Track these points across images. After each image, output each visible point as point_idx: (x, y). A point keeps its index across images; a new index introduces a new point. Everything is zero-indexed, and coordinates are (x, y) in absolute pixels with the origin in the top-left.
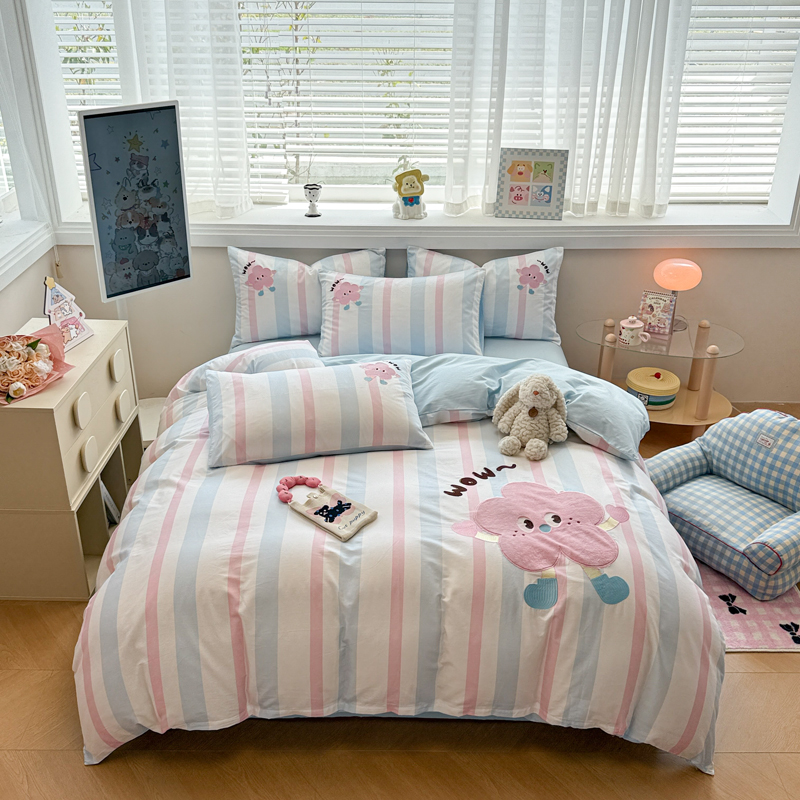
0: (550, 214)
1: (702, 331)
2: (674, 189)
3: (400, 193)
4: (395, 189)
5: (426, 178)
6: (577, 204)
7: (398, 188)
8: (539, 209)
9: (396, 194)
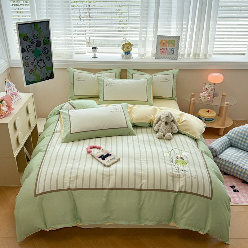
0: (173, 58)
1: (223, 96)
2: (215, 49)
3: (124, 50)
4: (122, 49)
5: (133, 45)
6: (182, 54)
7: (123, 49)
8: (170, 56)
9: (122, 51)
